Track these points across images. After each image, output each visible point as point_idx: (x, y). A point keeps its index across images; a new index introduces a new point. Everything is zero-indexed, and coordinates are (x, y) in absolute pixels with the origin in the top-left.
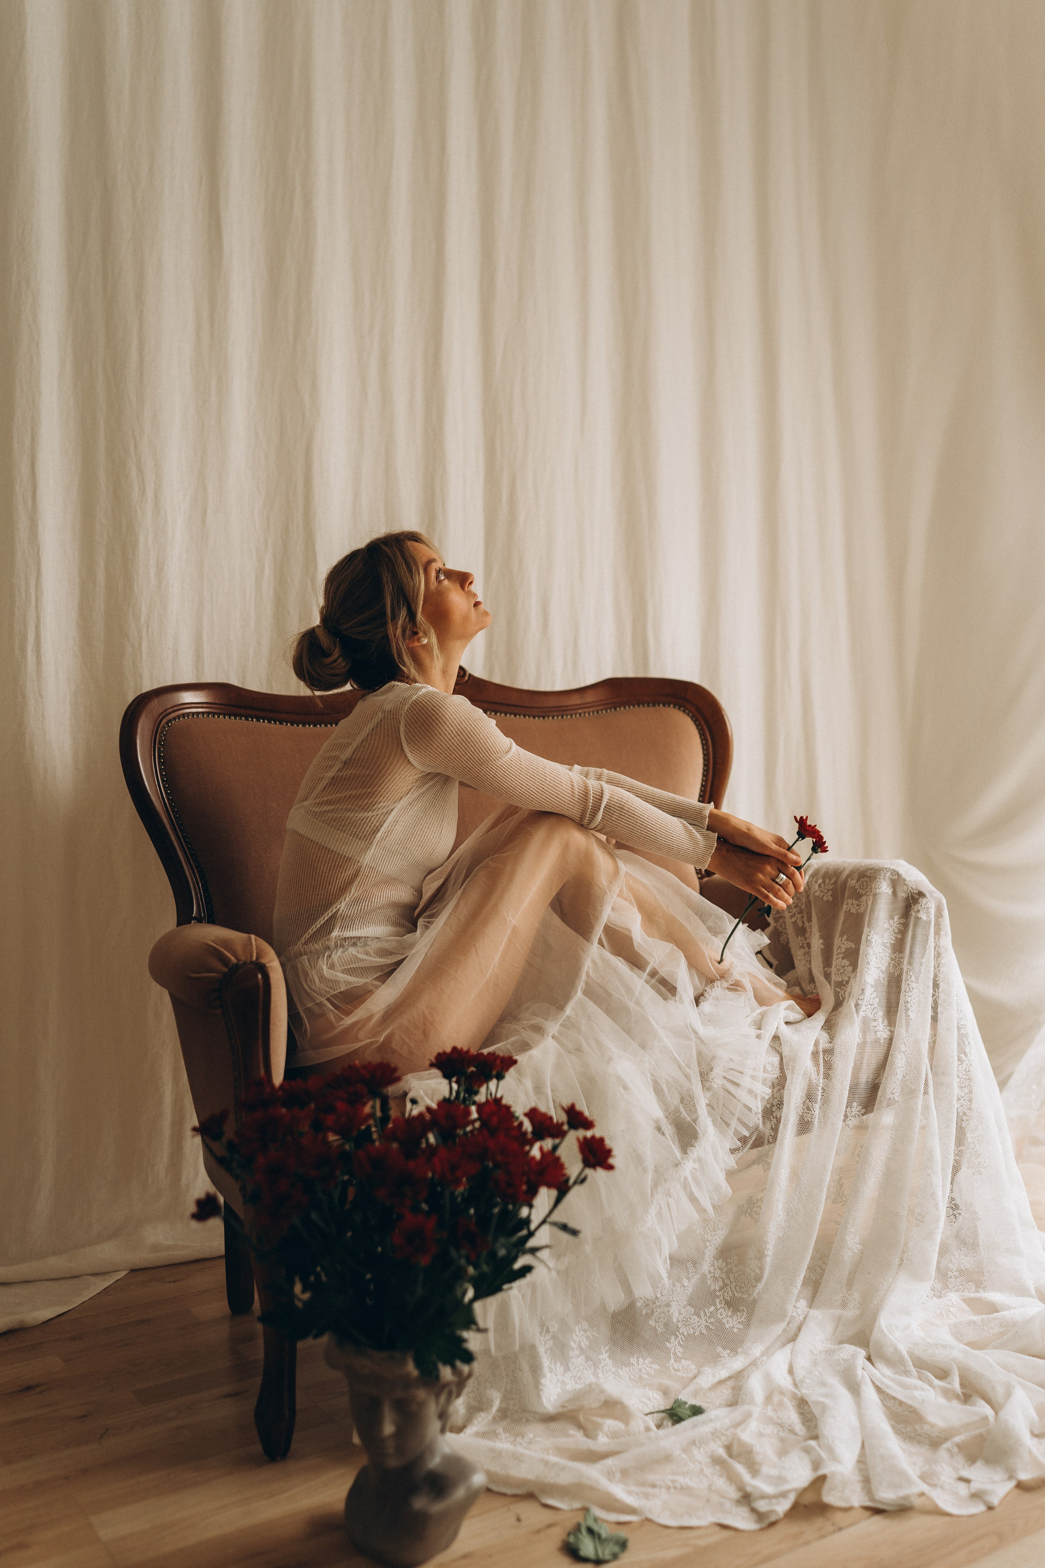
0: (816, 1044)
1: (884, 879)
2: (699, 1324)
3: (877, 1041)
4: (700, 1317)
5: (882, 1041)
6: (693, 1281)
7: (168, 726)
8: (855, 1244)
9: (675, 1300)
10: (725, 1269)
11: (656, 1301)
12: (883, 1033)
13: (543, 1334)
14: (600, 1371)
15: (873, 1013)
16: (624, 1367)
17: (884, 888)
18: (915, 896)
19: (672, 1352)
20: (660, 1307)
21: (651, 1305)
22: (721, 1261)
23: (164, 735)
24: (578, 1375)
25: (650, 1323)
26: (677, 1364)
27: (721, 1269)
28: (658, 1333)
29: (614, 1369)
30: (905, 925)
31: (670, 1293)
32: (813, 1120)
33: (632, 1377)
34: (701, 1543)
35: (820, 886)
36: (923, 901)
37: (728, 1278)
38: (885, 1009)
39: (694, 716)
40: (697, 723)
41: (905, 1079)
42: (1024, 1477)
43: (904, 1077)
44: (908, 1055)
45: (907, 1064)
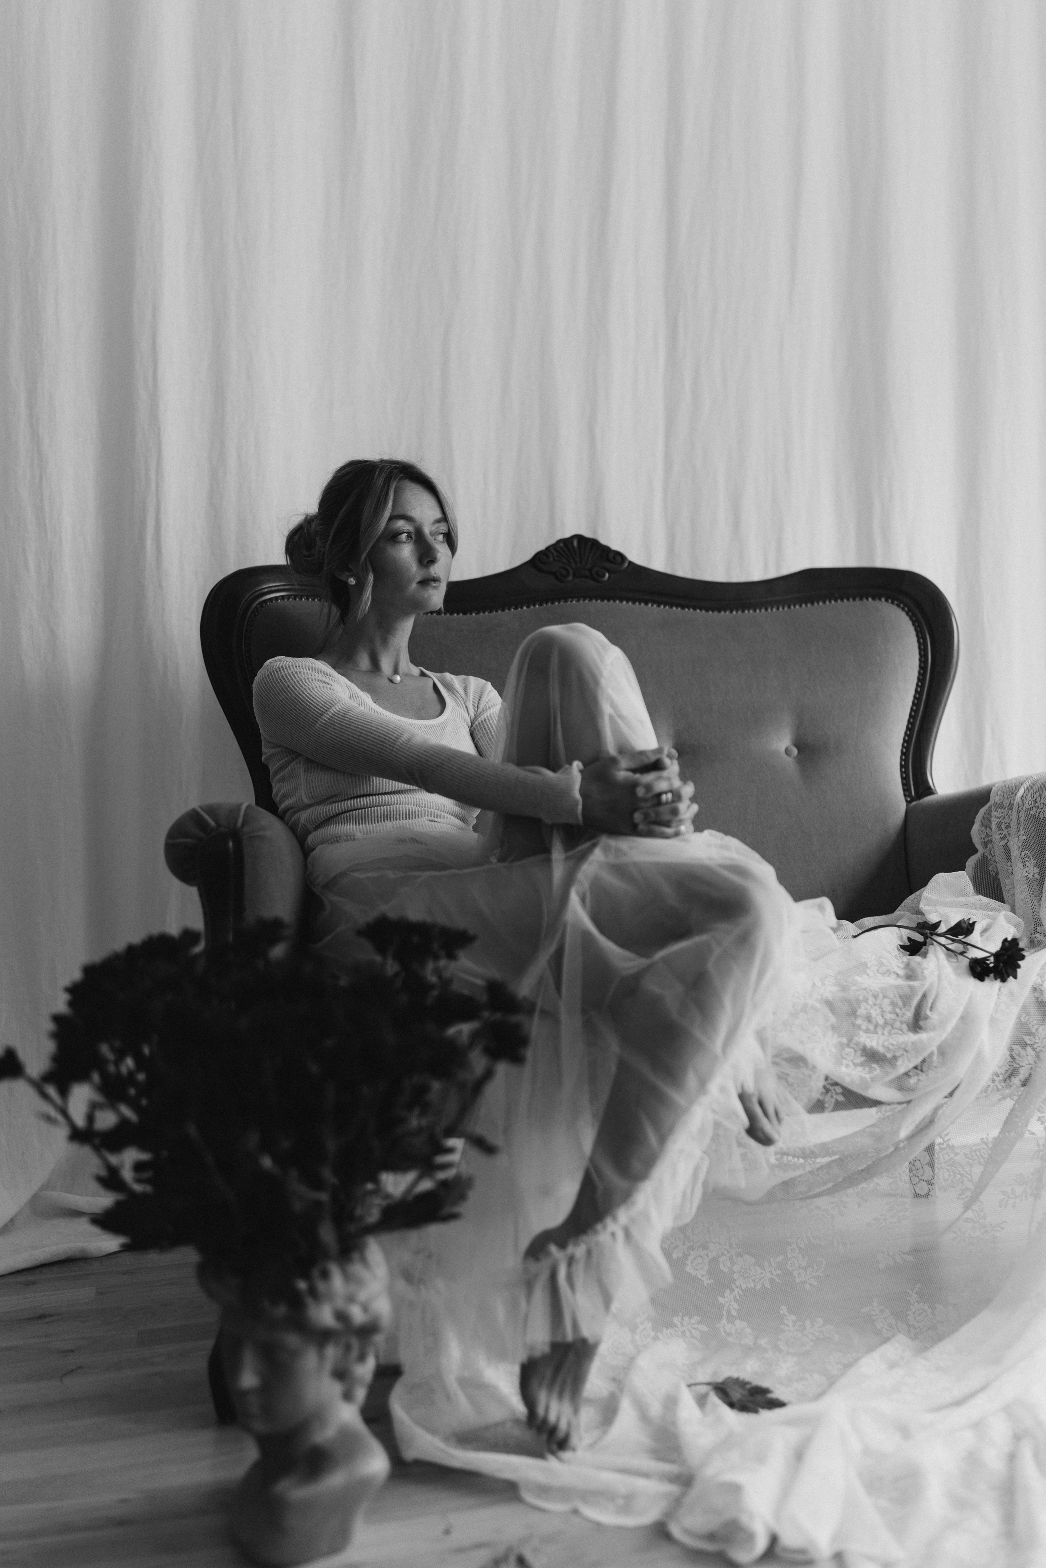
39: (909, 610)
40: (913, 618)
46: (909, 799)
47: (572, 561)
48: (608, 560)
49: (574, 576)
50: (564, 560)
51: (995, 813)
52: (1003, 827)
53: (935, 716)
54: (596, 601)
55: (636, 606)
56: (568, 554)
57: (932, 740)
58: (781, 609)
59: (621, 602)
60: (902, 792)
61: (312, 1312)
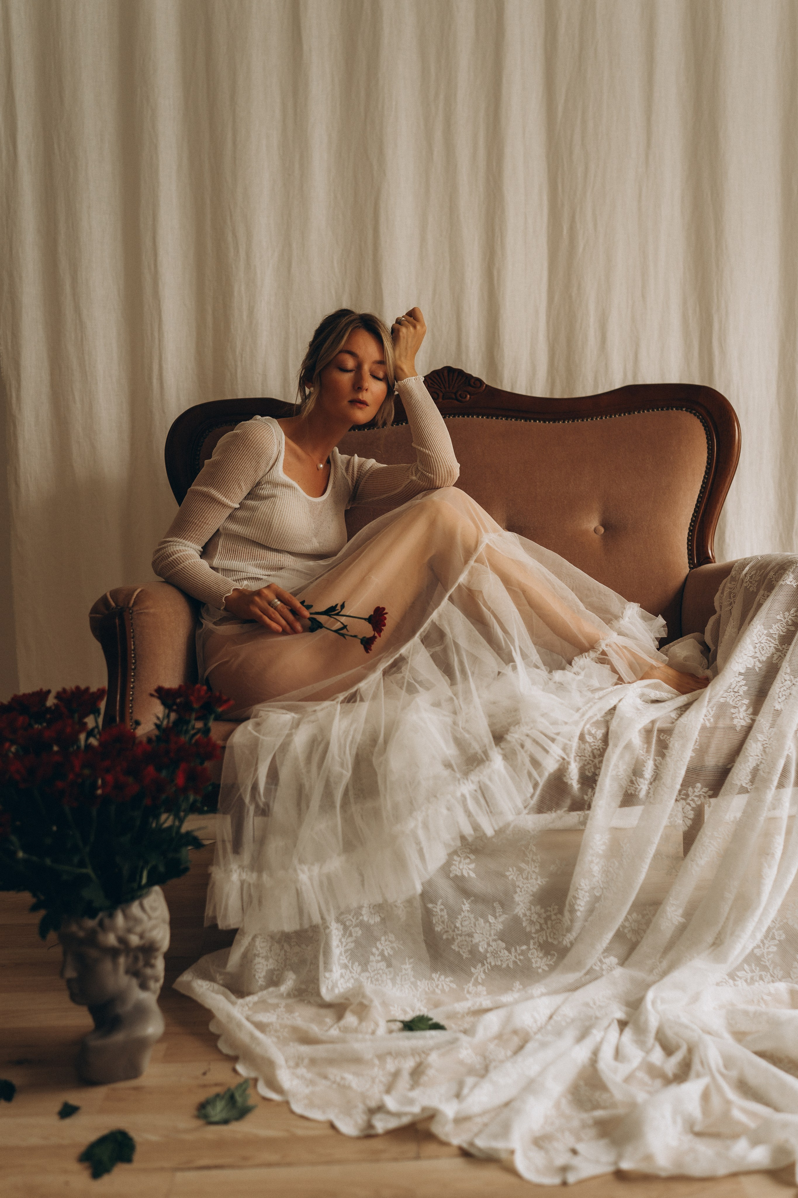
0: (653, 722)
1: (793, 573)
2: (508, 958)
3: (733, 728)
4: (510, 952)
5: (738, 729)
6: (501, 919)
9: (478, 932)
10: (544, 915)
11: (456, 930)
12: (742, 721)
13: (346, 937)
14: (398, 979)
15: (736, 700)
16: (424, 980)
17: (789, 580)
19: (475, 976)
20: (461, 935)
21: (451, 932)
22: (538, 907)
24: (376, 977)
25: (453, 947)
27: (539, 915)
28: (464, 958)
29: (413, 979)
31: (473, 926)
32: (637, 793)
33: (427, 989)
34: (300, 1132)
35: (751, 577)
37: (546, 923)
38: (753, 698)
39: (703, 418)
40: (706, 424)
41: (759, 768)
42: (626, 1165)
43: (758, 765)
44: (766, 745)
45: (763, 753)
46: (692, 566)
47: (443, 386)
48: (470, 385)
49: (443, 399)
50: (436, 386)
51: (729, 585)
52: (732, 596)
53: (717, 502)
54: (458, 417)
55: (488, 420)
56: (440, 381)
57: (714, 522)
58: (604, 418)
59: (478, 417)
60: (687, 560)
61: (101, 937)
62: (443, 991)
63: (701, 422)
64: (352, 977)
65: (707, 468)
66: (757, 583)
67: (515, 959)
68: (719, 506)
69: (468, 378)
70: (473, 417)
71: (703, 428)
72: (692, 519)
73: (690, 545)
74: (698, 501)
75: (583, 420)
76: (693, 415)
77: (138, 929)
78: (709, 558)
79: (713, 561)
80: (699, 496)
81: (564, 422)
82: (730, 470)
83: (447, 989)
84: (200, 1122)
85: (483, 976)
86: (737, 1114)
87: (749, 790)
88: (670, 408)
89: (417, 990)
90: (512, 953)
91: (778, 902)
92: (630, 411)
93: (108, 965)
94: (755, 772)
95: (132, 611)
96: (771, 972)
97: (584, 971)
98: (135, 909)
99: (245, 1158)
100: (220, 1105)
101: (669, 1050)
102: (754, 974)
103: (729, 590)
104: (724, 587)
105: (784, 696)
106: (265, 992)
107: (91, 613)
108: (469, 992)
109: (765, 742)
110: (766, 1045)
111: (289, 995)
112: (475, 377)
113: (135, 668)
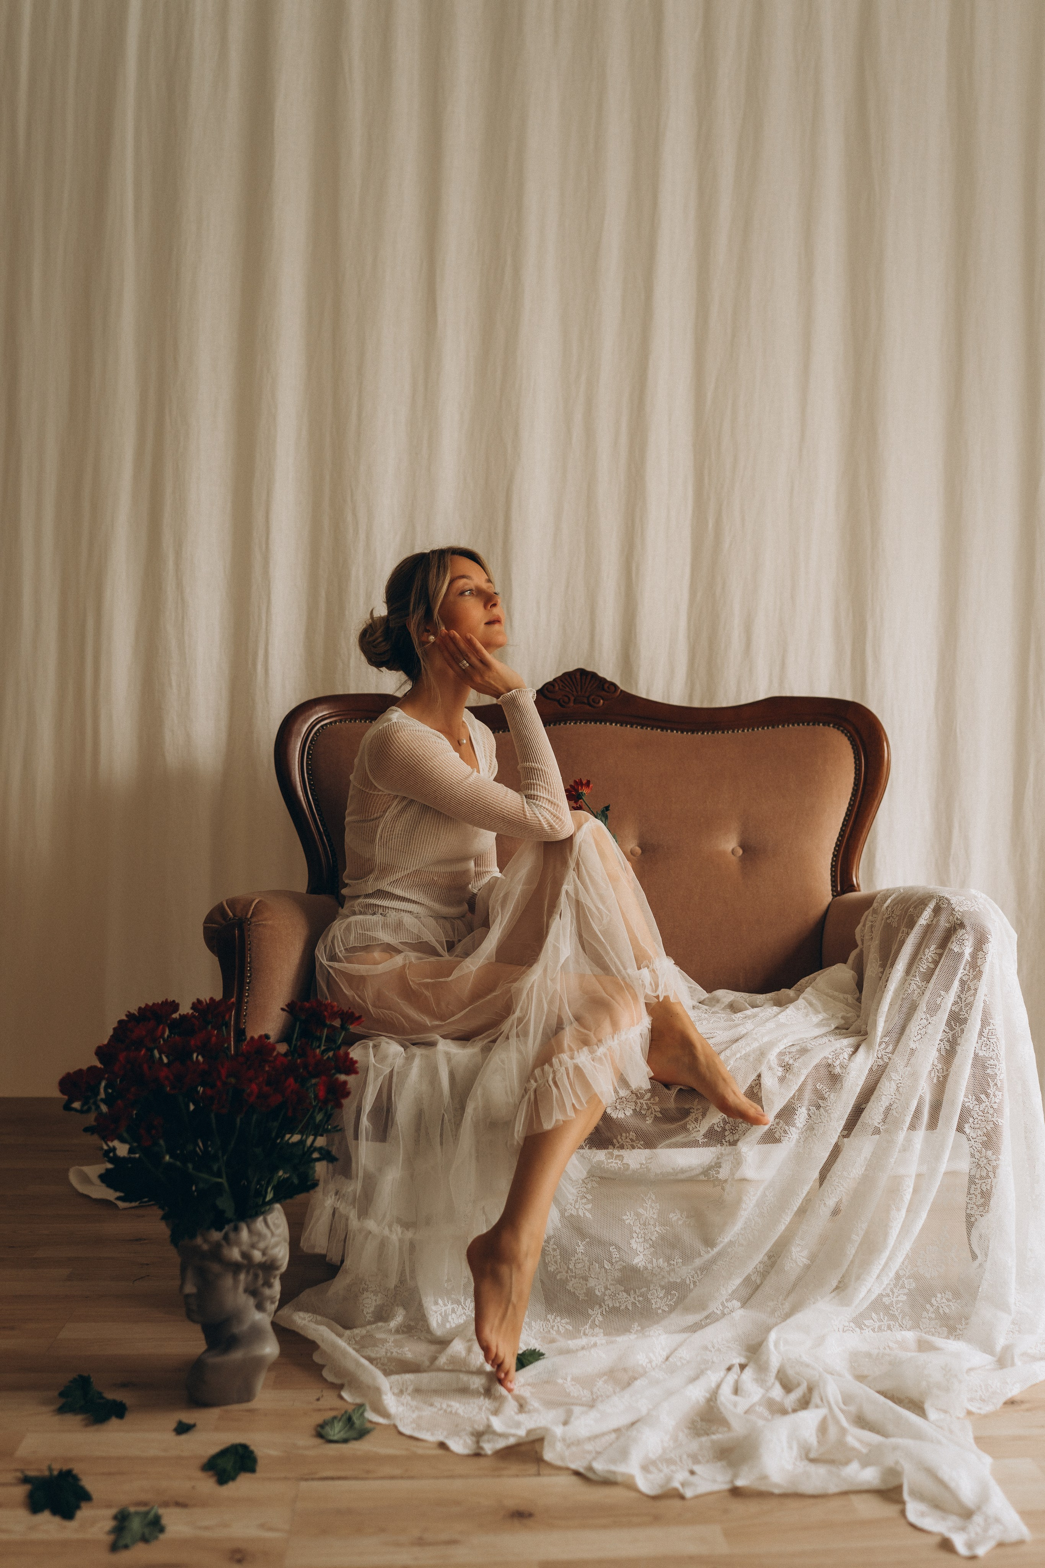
7: (323, 729)
8: (801, 1257)
16: (539, 1320)
18: (956, 926)
19: (592, 1318)
23: (317, 736)
26: (590, 1329)
30: (941, 955)
33: (542, 1330)
34: (420, 1451)
36: (961, 932)
39: (851, 736)
40: (853, 743)
41: (892, 1108)
42: (740, 1483)
43: (891, 1105)
44: (900, 1084)
45: (896, 1093)
46: (835, 894)
47: (574, 689)
48: (603, 689)
49: (574, 703)
50: (568, 689)
53: (863, 826)
54: (590, 723)
55: (623, 728)
56: (571, 683)
57: (860, 846)
58: (746, 731)
59: (611, 724)
60: (830, 888)
61: (226, 1251)
62: (558, 1332)
63: (849, 739)
64: (464, 1313)
65: (853, 789)
66: (897, 918)
67: (634, 1301)
68: (865, 831)
69: (603, 681)
70: (606, 724)
71: (850, 746)
72: (836, 843)
73: (834, 871)
74: (843, 825)
75: (723, 733)
76: (840, 732)
77: (262, 1245)
78: (853, 886)
79: (858, 889)
80: (845, 819)
81: (703, 733)
82: (877, 793)
83: (562, 1330)
84: (319, 1441)
85: (601, 1319)
86: (850, 1440)
87: (881, 1130)
88: (817, 723)
89: (532, 1330)
90: (632, 1296)
91: (907, 1246)
92: (773, 723)
93: (228, 1281)
94: (888, 1110)
95: (250, 923)
96: (899, 1322)
97: (705, 1313)
98: (259, 1224)
99: (368, 1472)
100: (338, 1426)
101: (788, 1388)
102: (882, 1323)
103: (870, 923)
104: (866, 919)
105: (920, 1035)
106: (374, 1326)
107: (205, 922)
108: (585, 1334)
109: (900, 1082)
110: (887, 1385)
111: (397, 1331)
112: (610, 682)
113: (250, 982)
